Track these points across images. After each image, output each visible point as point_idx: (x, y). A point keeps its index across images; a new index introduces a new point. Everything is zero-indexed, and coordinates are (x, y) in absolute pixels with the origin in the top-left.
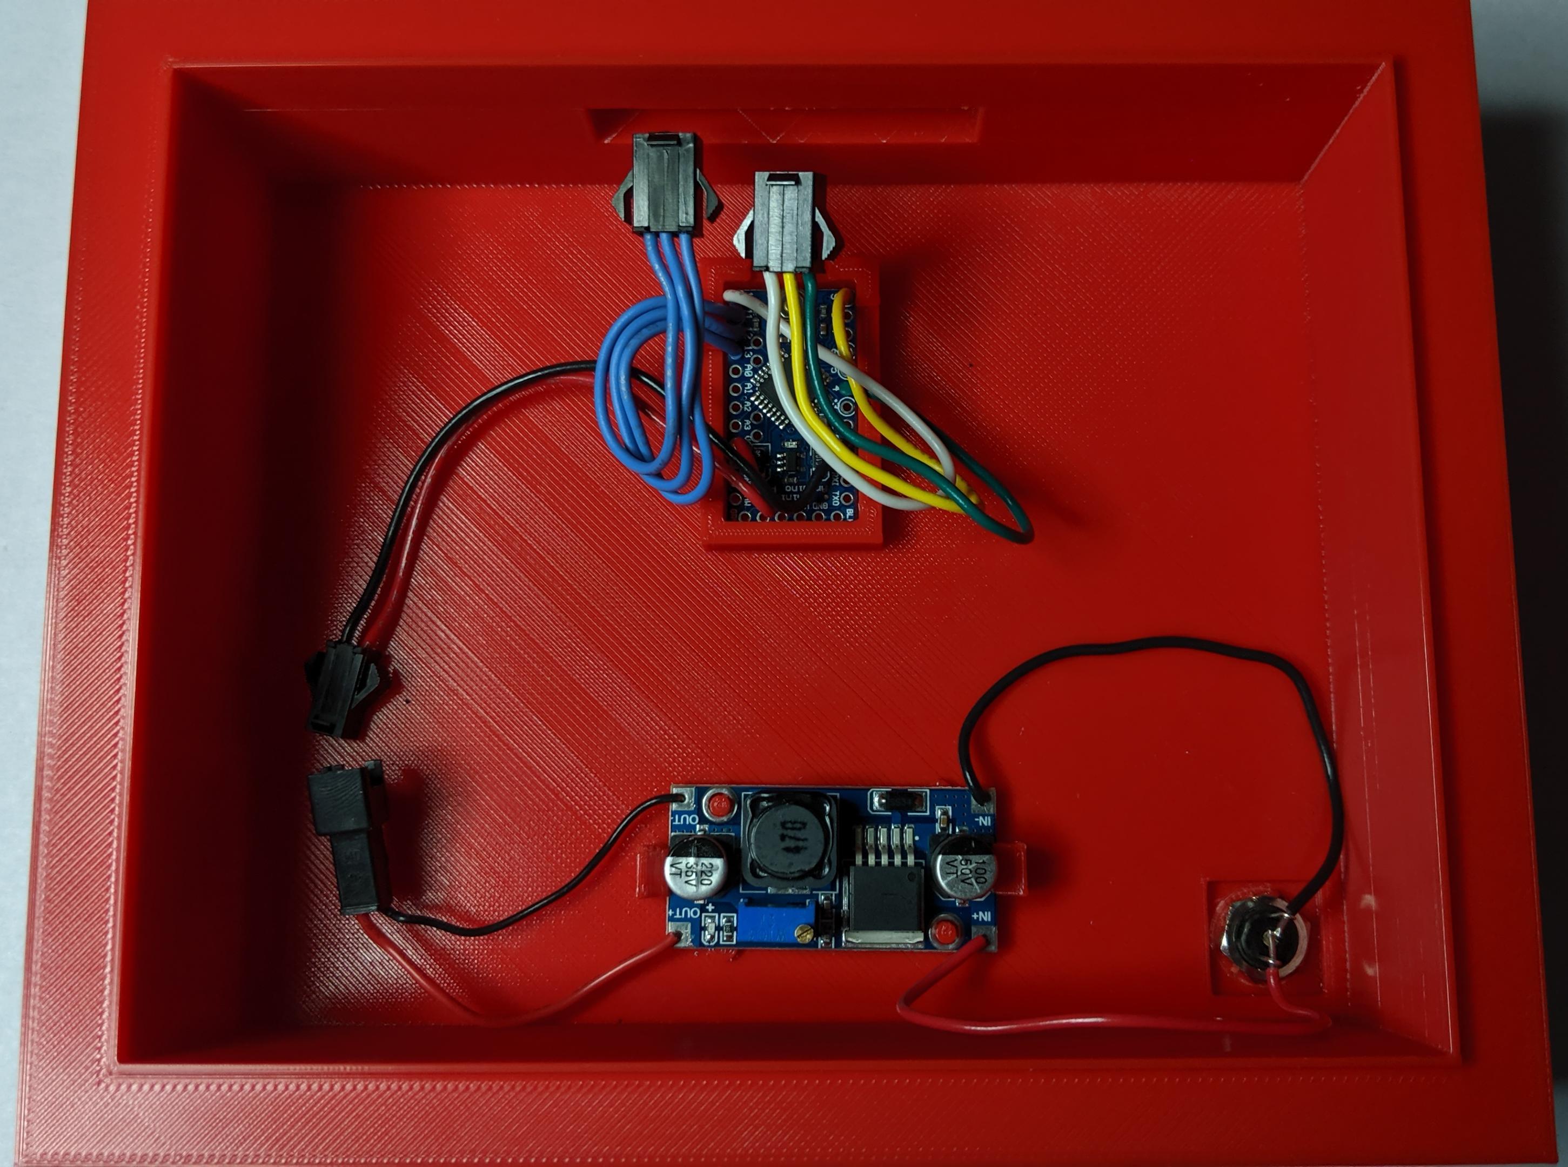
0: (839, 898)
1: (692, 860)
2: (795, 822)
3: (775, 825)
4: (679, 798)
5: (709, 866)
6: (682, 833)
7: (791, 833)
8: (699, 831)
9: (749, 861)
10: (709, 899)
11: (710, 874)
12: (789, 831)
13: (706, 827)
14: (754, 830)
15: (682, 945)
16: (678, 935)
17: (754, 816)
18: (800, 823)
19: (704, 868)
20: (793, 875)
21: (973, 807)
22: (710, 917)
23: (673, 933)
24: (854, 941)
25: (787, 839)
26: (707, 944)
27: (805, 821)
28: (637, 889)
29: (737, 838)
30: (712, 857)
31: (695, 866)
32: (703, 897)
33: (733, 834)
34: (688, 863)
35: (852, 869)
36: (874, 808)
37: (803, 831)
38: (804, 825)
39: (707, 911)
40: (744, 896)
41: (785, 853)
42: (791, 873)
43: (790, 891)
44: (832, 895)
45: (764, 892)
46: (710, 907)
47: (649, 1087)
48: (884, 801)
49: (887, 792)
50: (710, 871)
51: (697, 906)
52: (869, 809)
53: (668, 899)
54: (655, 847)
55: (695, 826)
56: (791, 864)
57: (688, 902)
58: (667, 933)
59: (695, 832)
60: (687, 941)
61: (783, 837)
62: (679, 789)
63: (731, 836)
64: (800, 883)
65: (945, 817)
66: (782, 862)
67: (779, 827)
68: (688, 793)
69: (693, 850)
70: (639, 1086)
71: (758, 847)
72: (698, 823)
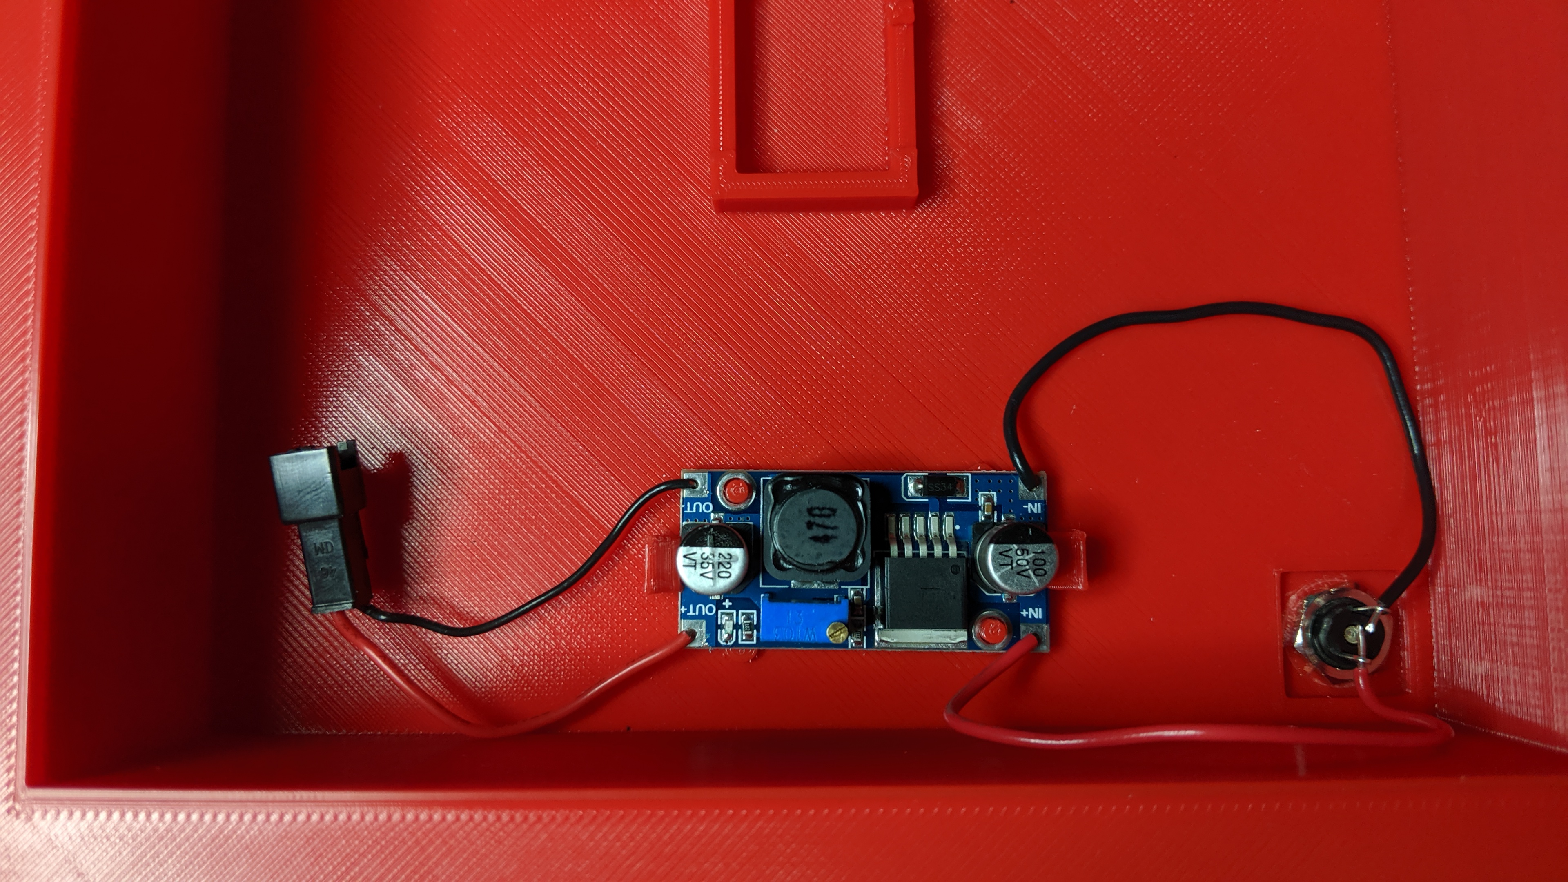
0: (871, 592)
1: (707, 550)
2: (823, 508)
3: (800, 511)
4: (690, 484)
5: (727, 557)
6: (695, 522)
7: (818, 520)
8: (714, 520)
9: (772, 551)
10: (726, 594)
11: (728, 566)
12: (817, 518)
13: (722, 515)
14: (778, 517)
15: (695, 645)
16: (692, 634)
17: (777, 501)
18: (829, 509)
19: (722, 559)
20: (822, 568)
21: (1021, 492)
22: (727, 614)
23: (686, 632)
24: (889, 640)
25: (815, 527)
26: (725, 644)
27: (835, 507)
28: (646, 584)
29: (756, 527)
30: (731, 547)
31: (711, 557)
32: (720, 591)
33: (751, 523)
34: (703, 553)
35: (887, 561)
36: (909, 494)
37: (832, 518)
38: (834, 511)
39: (724, 608)
40: (765, 591)
41: (812, 542)
42: (819, 565)
43: (816, 586)
44: (862, 590)
45: (786, 586)
46: (727, 603)
47: (663, 818)
48: (920, 486)
49: (924, 476)
50: (729, 563)
51: (712, 602)
52: (903, 496)
53: (680, 594)
54: (664, 536)
55: (710, 513)
56: (819, 555)
57: (703, 598)
58: (679, 632)
59: (709, 520)
60: (702, 640)
61: (810, 525)
62: (690, 474)
63: (750, 525)
64: (829, 577)
65: (990, 504)
66: (810, 553)
67: (806, 514)
68: (702, 479)
69: (709, 539)
70: (651, 816)
71: (782, 536)
72: (712, 512)
